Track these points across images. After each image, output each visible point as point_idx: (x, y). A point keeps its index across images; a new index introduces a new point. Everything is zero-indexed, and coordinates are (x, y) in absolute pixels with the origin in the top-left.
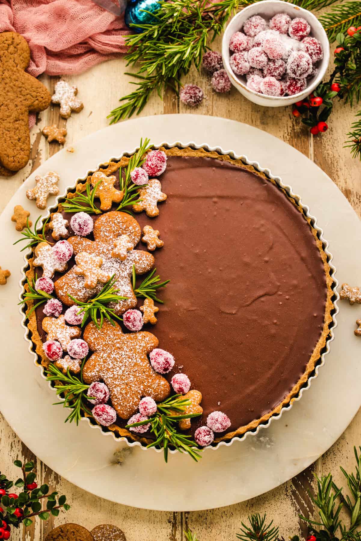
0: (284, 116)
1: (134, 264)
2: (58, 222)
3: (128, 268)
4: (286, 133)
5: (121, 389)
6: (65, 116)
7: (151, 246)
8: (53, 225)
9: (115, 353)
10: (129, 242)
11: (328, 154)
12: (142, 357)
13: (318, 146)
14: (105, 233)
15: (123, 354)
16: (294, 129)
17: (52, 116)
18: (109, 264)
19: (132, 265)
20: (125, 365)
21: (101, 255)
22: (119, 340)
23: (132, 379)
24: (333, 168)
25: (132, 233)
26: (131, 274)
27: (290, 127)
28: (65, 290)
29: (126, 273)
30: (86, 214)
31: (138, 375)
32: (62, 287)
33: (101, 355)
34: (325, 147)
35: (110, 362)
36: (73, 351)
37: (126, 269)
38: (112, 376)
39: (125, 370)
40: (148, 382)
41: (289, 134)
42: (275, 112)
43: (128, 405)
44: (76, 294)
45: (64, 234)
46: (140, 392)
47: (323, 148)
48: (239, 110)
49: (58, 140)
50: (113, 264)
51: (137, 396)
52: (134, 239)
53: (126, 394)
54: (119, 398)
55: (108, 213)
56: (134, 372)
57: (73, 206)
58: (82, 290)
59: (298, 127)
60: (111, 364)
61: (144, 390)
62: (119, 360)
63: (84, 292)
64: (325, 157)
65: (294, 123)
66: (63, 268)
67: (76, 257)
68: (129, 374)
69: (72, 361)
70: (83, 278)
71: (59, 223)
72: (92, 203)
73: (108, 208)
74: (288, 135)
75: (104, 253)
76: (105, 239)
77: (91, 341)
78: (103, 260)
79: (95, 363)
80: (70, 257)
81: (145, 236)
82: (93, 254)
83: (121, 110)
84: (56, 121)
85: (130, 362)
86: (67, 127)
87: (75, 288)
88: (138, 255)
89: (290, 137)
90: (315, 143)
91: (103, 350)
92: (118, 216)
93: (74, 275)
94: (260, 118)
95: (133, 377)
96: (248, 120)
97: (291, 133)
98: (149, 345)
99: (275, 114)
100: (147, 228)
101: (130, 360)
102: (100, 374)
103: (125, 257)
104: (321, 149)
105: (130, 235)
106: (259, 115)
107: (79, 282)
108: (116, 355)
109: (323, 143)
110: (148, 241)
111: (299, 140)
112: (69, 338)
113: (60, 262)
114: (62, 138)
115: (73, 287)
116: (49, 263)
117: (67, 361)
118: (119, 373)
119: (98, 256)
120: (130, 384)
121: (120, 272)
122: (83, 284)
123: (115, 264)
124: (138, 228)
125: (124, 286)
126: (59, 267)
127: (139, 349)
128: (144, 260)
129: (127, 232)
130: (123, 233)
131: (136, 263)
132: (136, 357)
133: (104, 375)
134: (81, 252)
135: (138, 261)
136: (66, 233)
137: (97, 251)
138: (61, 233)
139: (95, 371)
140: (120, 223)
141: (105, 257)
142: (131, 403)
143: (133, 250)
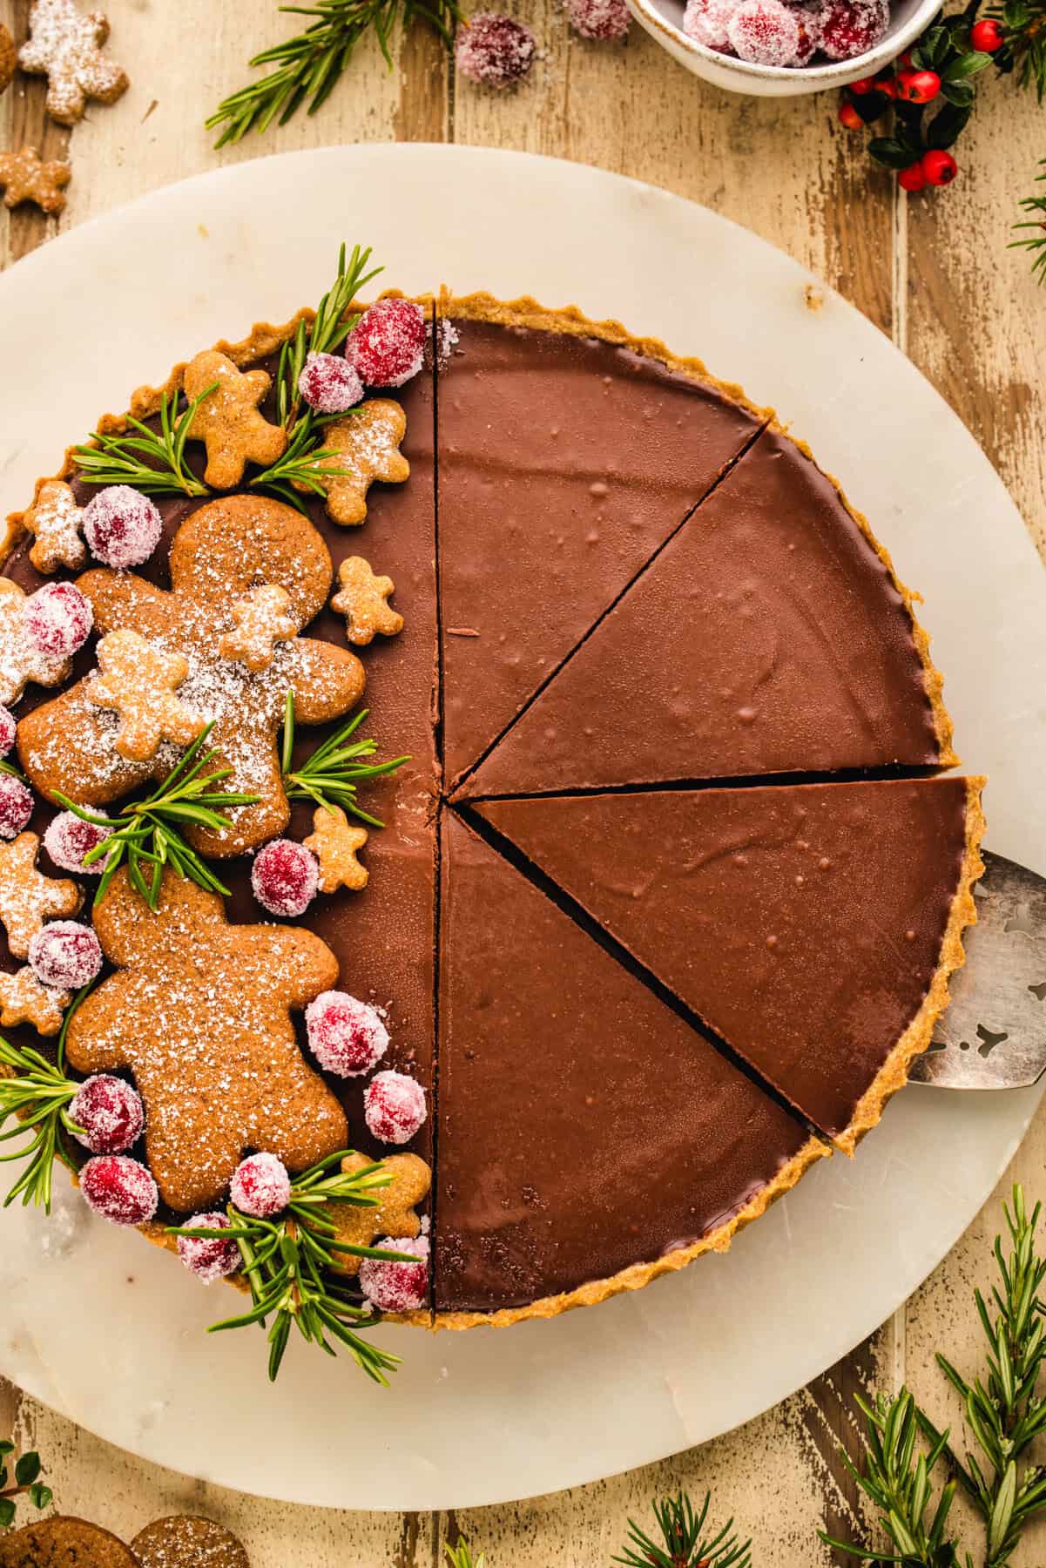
0: (809, 122)
1: (294, 687)
2: (54, 514)
3: (271, 701)
4: (814, 184)
5: (182, 1112)
6: (64, 116)
7: (358, 630)
8: (39, 523)
9: (184, 989)
10: (285, 612)
11: (958, 260)
12: (272, 1017)
13: (924, 228)
14: (209, 571)
15: (211, 996)
16: (843, 172)
17: (21, 117)
18: (208, 681)
19: (286, 692)
20: (211, 1036)
21: (185, 645)
22: (203, 947)
23: (224, 1085)
24: (972, 309)
25: (301, 579)
26: (279, 720)
27: (830, 162)
28: (49, 754)
29: (261, 717)
30: (135, 493)
31: (246, 1075)
32: (41, 742)
33: (138, 986)
34: (947, 235)
35: (162, 1017)
36: (47, 963)
37: (262, 706)
38: (160, 1062)
39: (206, 1051)
40: (276, 1104)
41: (827, 189)
42: (778, 110)
43: (196, 1169)
44: (85, 772)
45: (70, 558)
46: (245, 1134)
47: (940, 237)
48: (656, 101)
49: (38, 200)
50: (223, 680)
51: (232, 1145)
52: (302, 602)
53: (197, 1131)
54: (172, 1141)
55: (229, 501)
56: (235, 1061)
57: (113, 463)
58: (107, 762)
59: (857, 165)
60: (164, 1021)
61: (260, 1128)
62: (193, 1013)
63: (112, 768)
64: (945, 271)
65: (844, 148)
66: (53, 674)
67: (101, 642)
68: (216, 1067)
69: (40, 991)
70: (116, 720)
71: (58, 520)
72: (175, 460)
73: (231, 484)
74: (821, 190)
75: (196, 639)
76: (205, 591)
77: (114, 930)
78: (191, 665)
79: (114, 1009)
80: (82, 643)
81: (343, 593)
82: (160, 641)
83: (254, 98)
84: (35, 132)
85: (230, 1027)
86: (70, 155)
87: (84, 750)
88: (309, 658)
89: (827, 197)
90: (914, 219)
91: (147, 970)
92: (264, 516)
93: (89, 707)
94: (729, 130)
95: (229, 1079)
96: (687, 138)
97: (831, 185)
98: (301, 981)
99: (781, 115)
100: (355, 567)
101: (231, 1021)
102: (123, 1048)
103: (263, 664)
104: (935, 241)
105: (291, 585)
106: (724, 120)
107: (99, 732)
108: (186, 994)
109: (940, 220)
110: (352, 612)
111: (860, 207)
112: (36, 917)
113: (43, 655)
114: (53, 194)
115: (78, 745)
116: (8, 652)
117: (21, 986)
118: (186, 1058)
119: (174, 647)
120: (215, 1102)
121: (241, 712)
122: (112, 739)
123: (229, 681)
124: (323, 565)
125: (251, 760)
126: (42, 670)
127: (269, 986)
128: (327, 680)
129: (285, 575)
130: (268, 577)
131: (300, 686)
132: (254, 1012)
133: (135, 1053)
134: (119, 626)
135: (308, 679)
136: (77, 555)
137: (174, 629)
138: (62, 552)
139: (109, 1034)
140: (263, 539)
141: (198, 654)
142: (208, 1164)
143: (295, 639)
